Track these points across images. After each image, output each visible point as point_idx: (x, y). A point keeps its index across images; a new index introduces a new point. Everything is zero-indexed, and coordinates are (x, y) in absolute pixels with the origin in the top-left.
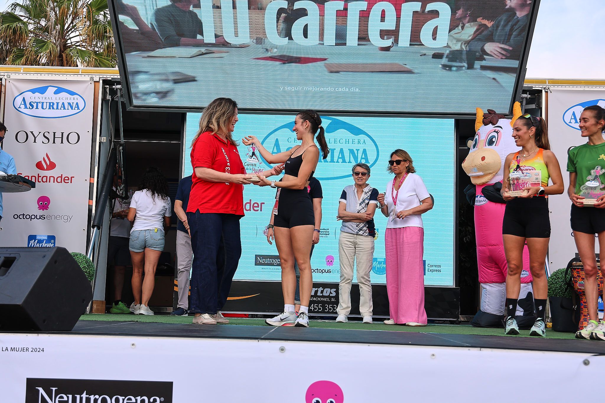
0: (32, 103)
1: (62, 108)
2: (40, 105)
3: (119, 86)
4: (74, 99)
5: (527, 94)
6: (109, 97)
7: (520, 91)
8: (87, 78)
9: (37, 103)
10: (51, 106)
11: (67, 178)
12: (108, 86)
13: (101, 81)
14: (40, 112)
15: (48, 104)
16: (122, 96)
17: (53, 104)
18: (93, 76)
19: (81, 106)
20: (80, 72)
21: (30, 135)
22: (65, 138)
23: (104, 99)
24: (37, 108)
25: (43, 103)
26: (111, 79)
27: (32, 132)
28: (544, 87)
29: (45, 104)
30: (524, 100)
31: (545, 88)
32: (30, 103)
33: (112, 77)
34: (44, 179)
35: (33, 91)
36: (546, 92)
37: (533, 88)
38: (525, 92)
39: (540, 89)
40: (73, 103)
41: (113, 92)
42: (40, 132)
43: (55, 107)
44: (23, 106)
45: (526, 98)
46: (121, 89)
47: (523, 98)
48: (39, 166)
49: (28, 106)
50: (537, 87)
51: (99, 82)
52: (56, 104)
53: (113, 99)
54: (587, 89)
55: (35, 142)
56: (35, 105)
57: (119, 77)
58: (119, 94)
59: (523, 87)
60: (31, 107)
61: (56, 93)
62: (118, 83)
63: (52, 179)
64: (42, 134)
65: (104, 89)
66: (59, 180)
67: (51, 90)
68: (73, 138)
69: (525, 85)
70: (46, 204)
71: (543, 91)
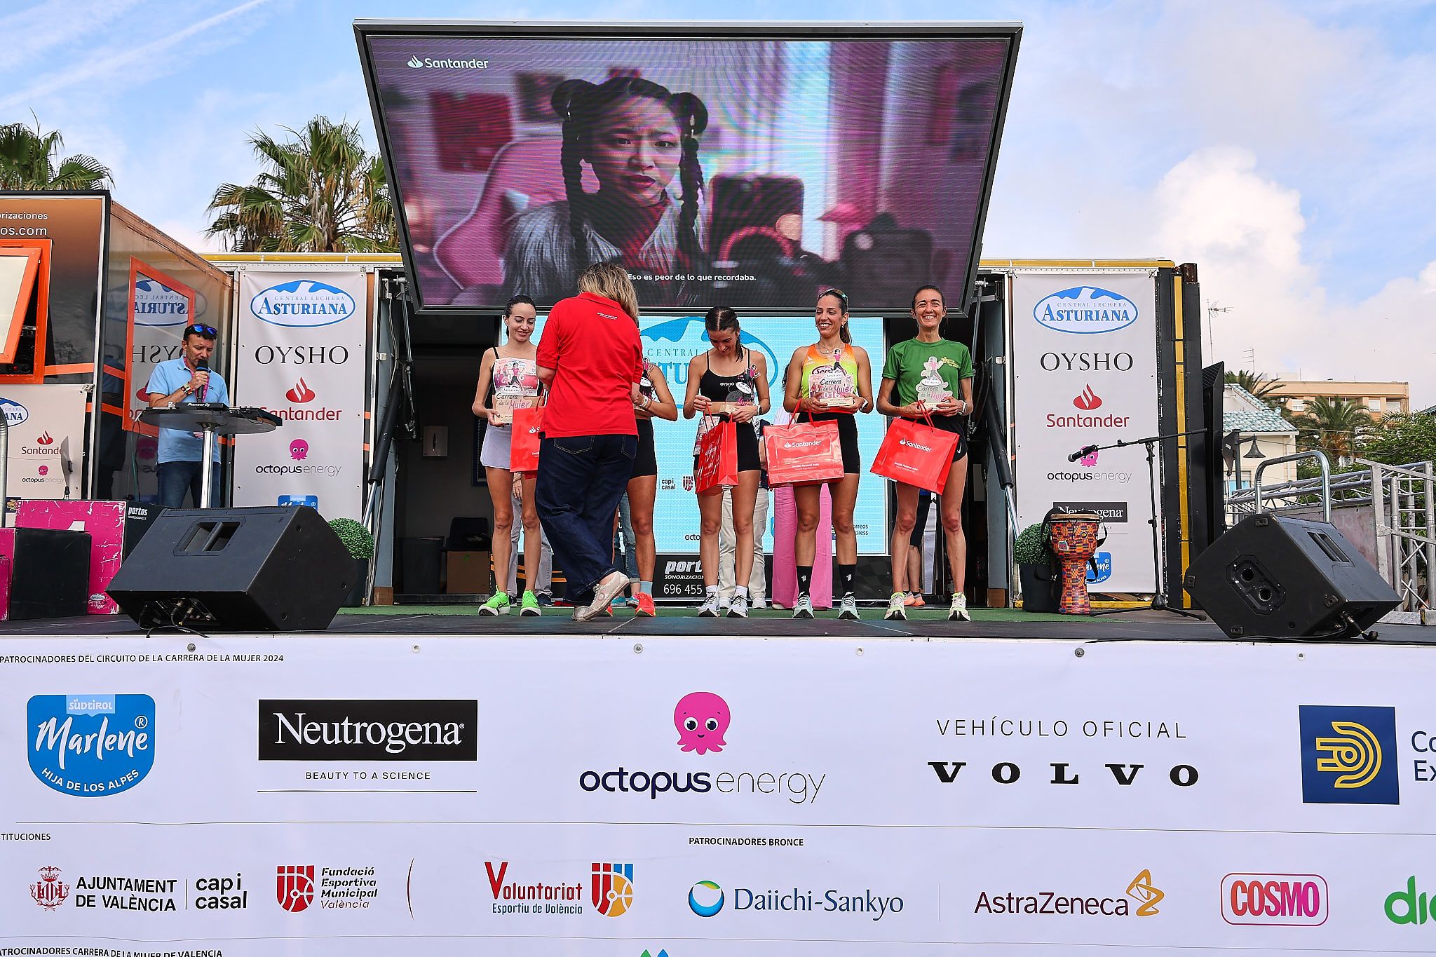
0: (278, 306)
1: (322, 312)
2: (289, 309)
3: (402, 279)
4: (338, 299)
5: (983, 280)
6: (389, 296)
7: (973, 276)
8: (357, 268)
9: (285, 305)
10: (305, 309)
11: (331, 413)
12: (386, 279)
13: (377, 273)
14: (289, 318)
15: (301, 306)
16: (407, 293)
17: (309, 306)
18: (365, 265)
19: (349, 310)
20: (346, 260)
21: (276, 352)
22: (326, 355)
23: (382, 299)
24: (285, 313)
25: (293, 305)
26: (391, 269)
27: (279, 348)
28: (1007, 270)
29: (296, 307)
30: (980, 288)
31: (1008, 272)
32: (275, 305)
33: (393, 266)
34: (299, 415)
35: (279, 288)
36: (1009, 277)
37: (992, 273)
38: (980, 278)
39: (1002, 273)
40: (337, 305)
41: (395, 288)
42: (290, 348)
43: (311, 310)
44: (265, 311)
45: (983, 286)
46: (405, 283)
47: (977, 286)
48: (291, 396)
49: (272, 310)
50: (996, 270)
51: (373, 273)
52: (312, 307)
53: (394, 298)
54: (1065, 272)
55: (283, 362)
56: (282, 309)
57: (402, 266)
58: (403, 291)
59: (977, 270)
60: (276, 312)
61: (312, 290)
62: (402, 274)
63: (310, 414)
64: (293, 350)
65: (382, 284)
66: (320, 415)
67: (305, 287)
68: (338, 355)
69: (982, 267)
70: (302, 450)
71: (1006, 276)
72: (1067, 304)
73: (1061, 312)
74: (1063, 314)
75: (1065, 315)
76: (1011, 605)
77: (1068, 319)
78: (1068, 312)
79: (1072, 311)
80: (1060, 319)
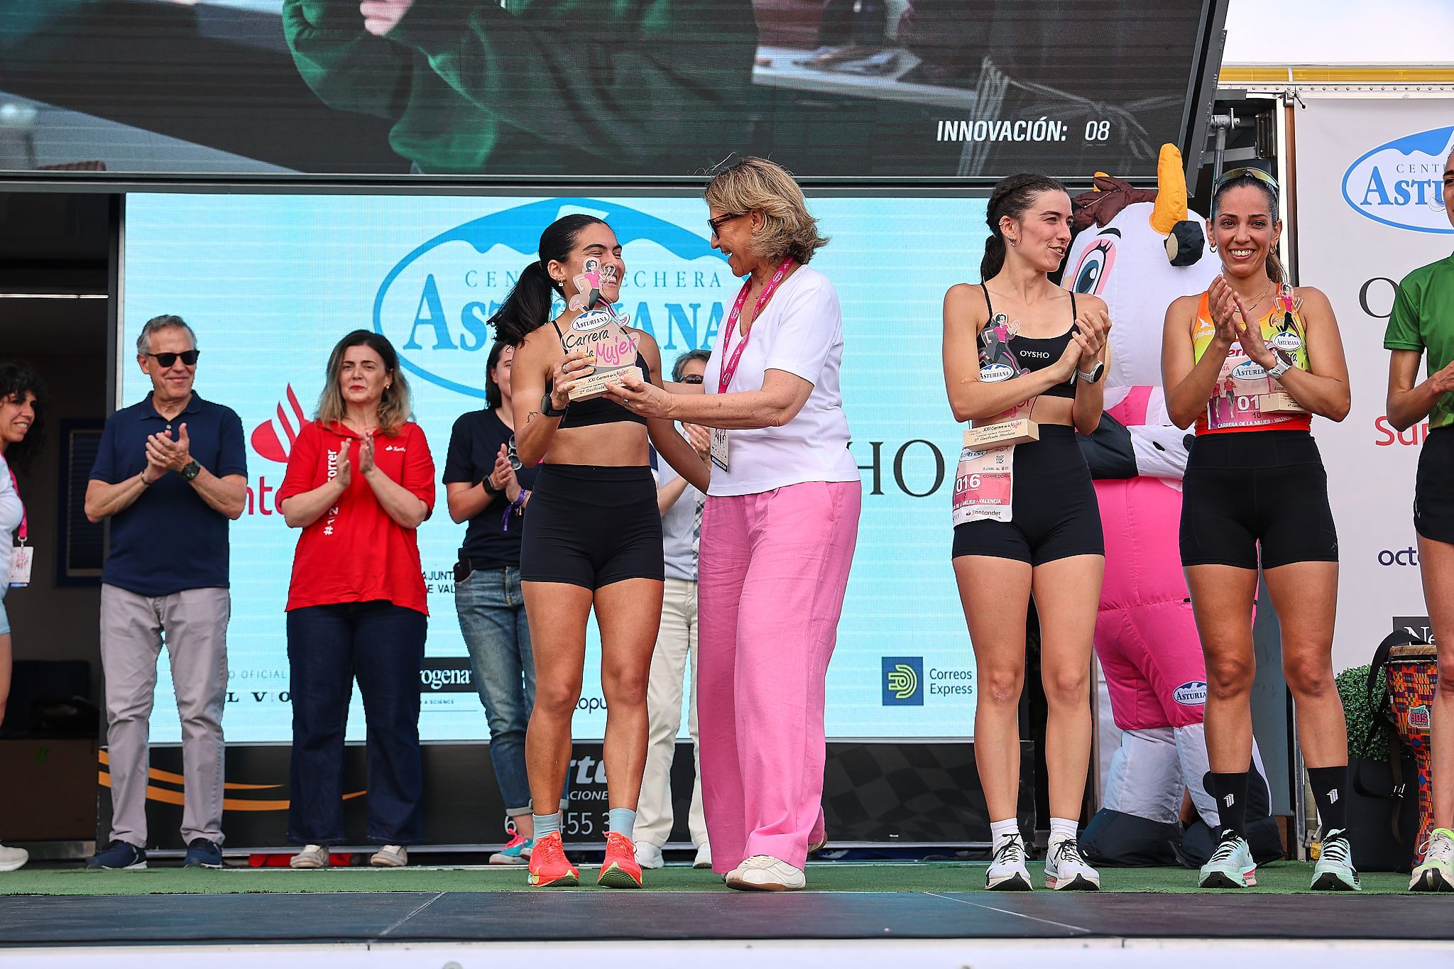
5: (1227, 113)
7: (1206, 104)
28: (1282, 89)
30: (1222, 133)
31: (1283, 95)
36: (1286, 105)
37: (1248, 96)
38: (1221, 107)
39: (1270, 97)
45: (1228, 128)
47: (1215, 128)
50: (1257, 92)
54: (1413, 94)
59: (1214, 90)
69: (1223, 85)
71: (1280, 103)
72: (1418, 168)
73: (1404, 185)
74: (1409, 189)
75: (1414, 191)
76: (1301, 853)
77: (1421, 201)
78: (1421, 185)
79: (1429, 182)
80: (1401, 200)
